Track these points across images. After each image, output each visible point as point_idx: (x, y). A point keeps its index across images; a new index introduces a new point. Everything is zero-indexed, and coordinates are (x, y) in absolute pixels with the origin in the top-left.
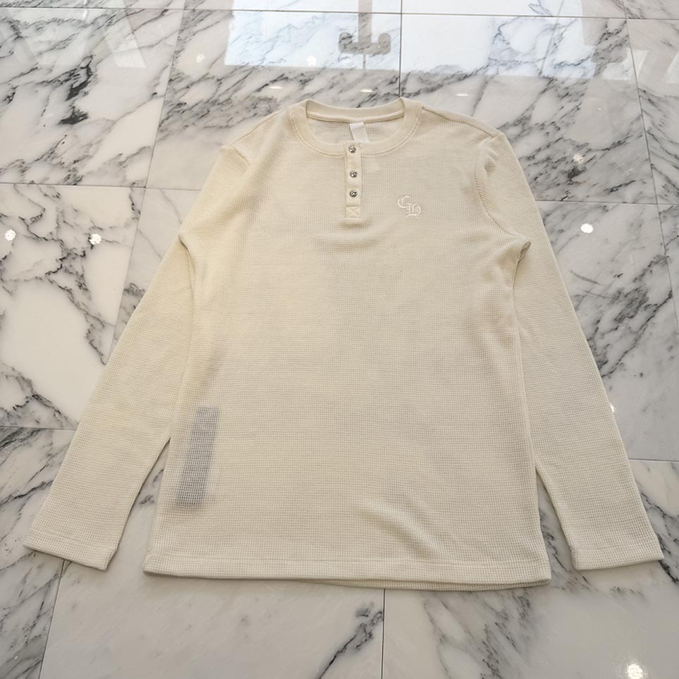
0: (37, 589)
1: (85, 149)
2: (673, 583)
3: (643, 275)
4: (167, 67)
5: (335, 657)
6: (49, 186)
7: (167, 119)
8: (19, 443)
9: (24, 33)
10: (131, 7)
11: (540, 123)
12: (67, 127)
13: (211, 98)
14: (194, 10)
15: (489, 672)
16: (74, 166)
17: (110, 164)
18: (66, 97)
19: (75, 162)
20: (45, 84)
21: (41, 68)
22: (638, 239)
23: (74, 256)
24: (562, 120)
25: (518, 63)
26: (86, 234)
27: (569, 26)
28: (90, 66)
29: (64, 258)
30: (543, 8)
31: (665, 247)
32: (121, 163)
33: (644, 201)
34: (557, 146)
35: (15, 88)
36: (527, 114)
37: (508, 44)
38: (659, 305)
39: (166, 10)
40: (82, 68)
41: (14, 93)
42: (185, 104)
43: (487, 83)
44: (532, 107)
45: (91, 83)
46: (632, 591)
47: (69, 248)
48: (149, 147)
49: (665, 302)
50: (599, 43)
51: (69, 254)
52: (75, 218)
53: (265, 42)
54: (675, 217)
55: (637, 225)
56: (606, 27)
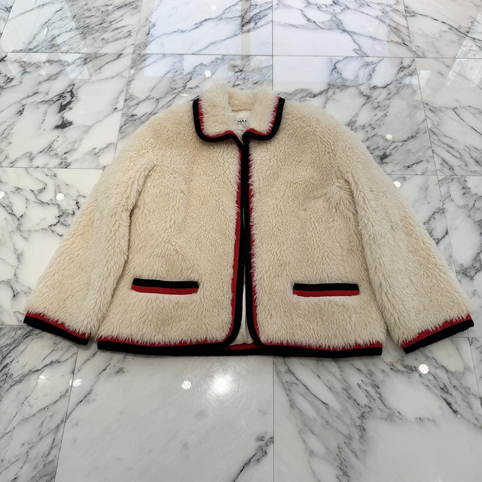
0: (51, 430)
1: (72, 144)
2: (454, 413)
3: (429, 220)
4: (122, 91)
5: (244, 467)
6: (49, 169)
7: (125, 125)
8: (35, 337)
9: (29, 69)
10: (99, 52)
11: (362, 125)
12: (60, 130)
13: (153, 111)
14: (139, 54)
15: (341, 473)
16: (65, 156)
17: (88, 155)
18: (58, 111)
19: (65, 153)
20: (43, 103)
21: (41, 93)
22: (425, 197)
23: (67, 214)
24: (376, 122)
25: (347, 87)
26: (75, 200)
27: (378, 63)
28: (73, 91)
29: (60, 216)
30: (362, 52)
31: (443, 202)
32: (95, 154)
33: (429, 173)
34: (374, 139)
35: (24, 106)
36: (353, 120)
37: (341, 74)
38: (440, 239)
39: (121, 54)
40: (68, 92)
41: (23, 109)
42: (136, 115)
43: (328, 100)
44: (357, 115)
45: (73, 102)
46: (429, 420)
47: (64, 209)
48: (113, 143)
49: (444, 237)
50: (398, 73)
51: (63, 213)
52: (66, 190)
53: (187, 75)
54: (448, 183)
55: (425, 189)
56: (402, 63)
